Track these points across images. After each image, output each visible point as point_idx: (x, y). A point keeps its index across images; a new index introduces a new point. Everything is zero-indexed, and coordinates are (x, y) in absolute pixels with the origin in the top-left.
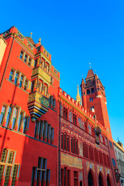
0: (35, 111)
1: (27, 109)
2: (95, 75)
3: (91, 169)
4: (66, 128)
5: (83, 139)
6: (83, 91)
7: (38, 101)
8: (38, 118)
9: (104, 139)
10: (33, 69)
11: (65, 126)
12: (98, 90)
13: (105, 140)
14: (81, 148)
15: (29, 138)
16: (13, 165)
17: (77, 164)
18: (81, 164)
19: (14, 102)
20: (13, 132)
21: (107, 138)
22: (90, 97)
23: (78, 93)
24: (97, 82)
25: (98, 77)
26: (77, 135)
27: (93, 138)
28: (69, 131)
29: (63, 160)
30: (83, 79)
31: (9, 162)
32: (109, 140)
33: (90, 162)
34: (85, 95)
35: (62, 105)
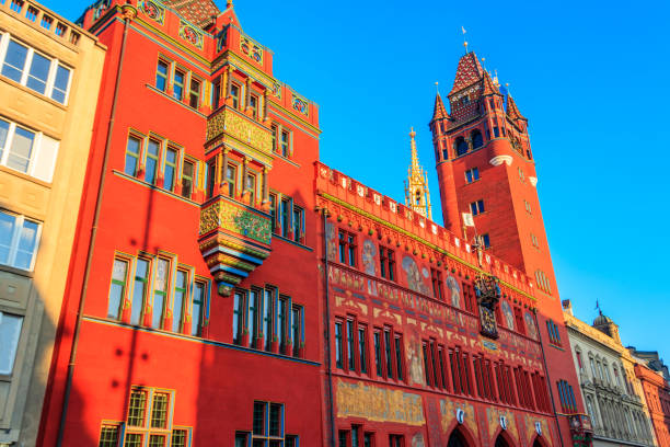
0: (225, 262)
1: (200, 257)
2: (485, 74)
3: (459, 424)
4: (353, 298)
5: (423, 329)
6: (441, 145)
7: (228, 228)
8: (238, 281)
9: (519, 319)
10: (209, 118)
11: (348, 293)
12: (497, 135)
13: (527, 318)
14: (416, 359)
15: (216, 348)
16: (168, 431)
17: (402, 410)
18: (419, 411)
19: (153, 242)
20: (160, 337)
21: (533, 312)
22: (467, 165)
23: (414, 157)
24: (492, 102)
25: (495, 81)
26: (399, 317)
27: (469, 318)
28: (364, 309)
29: (345, 401)
30: (437, 99)
31: (156, 424)
32: (543, 317)
33: (458, 401)
34: (449, 160)
35: (331, 222)
